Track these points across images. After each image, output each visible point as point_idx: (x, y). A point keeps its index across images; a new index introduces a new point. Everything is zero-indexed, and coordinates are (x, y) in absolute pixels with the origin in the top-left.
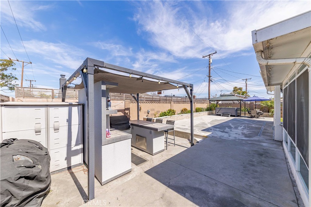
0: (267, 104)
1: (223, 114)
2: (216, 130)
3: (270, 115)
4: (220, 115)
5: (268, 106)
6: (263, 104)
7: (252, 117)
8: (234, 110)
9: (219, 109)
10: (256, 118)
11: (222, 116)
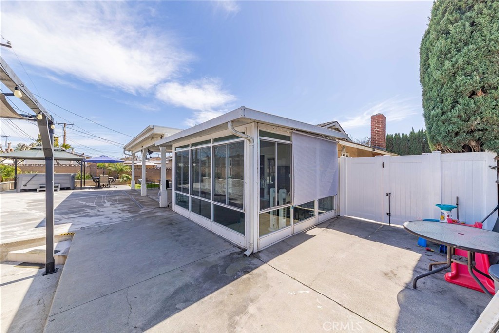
0: (115, 167)
1: (41, 187)
2: (70, 217)
3: (121, 181)
4: (35, 190)
5: (117, 169)
6: (112, 167)
7: (99, 187)
8: (68, 178)
9: (31, 178)
10: (105, 187)
11: (40, 191)
